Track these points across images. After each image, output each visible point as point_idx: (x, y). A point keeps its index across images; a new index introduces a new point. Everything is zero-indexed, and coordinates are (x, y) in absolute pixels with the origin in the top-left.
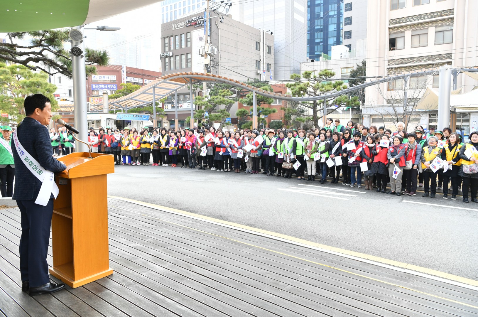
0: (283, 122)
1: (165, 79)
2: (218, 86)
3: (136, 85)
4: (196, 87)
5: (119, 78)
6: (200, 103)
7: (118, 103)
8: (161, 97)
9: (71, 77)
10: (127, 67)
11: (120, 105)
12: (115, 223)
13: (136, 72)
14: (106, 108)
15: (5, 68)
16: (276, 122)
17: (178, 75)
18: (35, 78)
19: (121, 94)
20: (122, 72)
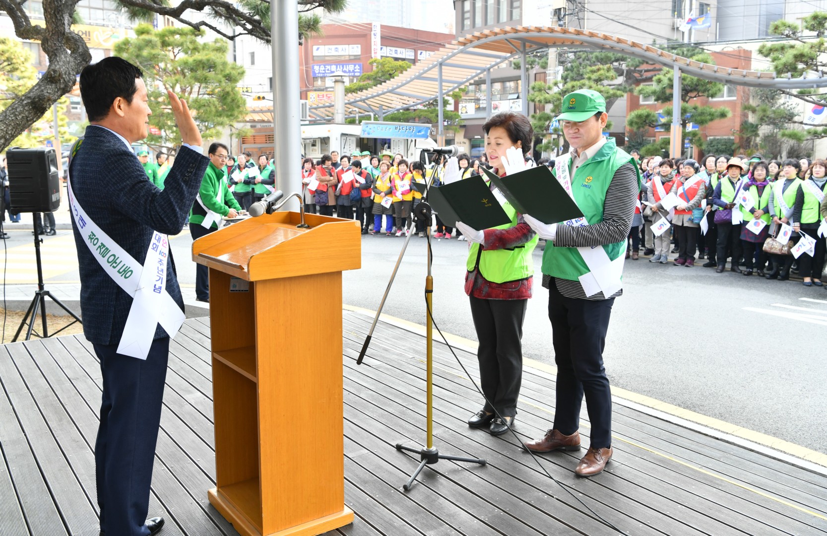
0: (737, 141)
1: (464, 44)
2: (581, 60)
3: (400, 63)
4: (532, 63)
5: (367, 49)
6: (542, 98)
7: (363, 101)
8: (456, 85)
9: (268, 41)
10: (382, 27)
11: (369, 105)
12: (359, 378)
13: (401, 35)
14: (340, 111)
15: (151, 34)
16: (719, 141)
17: (496, 34)
18: (206, 52)
19: (371, 82)
20: (373, 36)
